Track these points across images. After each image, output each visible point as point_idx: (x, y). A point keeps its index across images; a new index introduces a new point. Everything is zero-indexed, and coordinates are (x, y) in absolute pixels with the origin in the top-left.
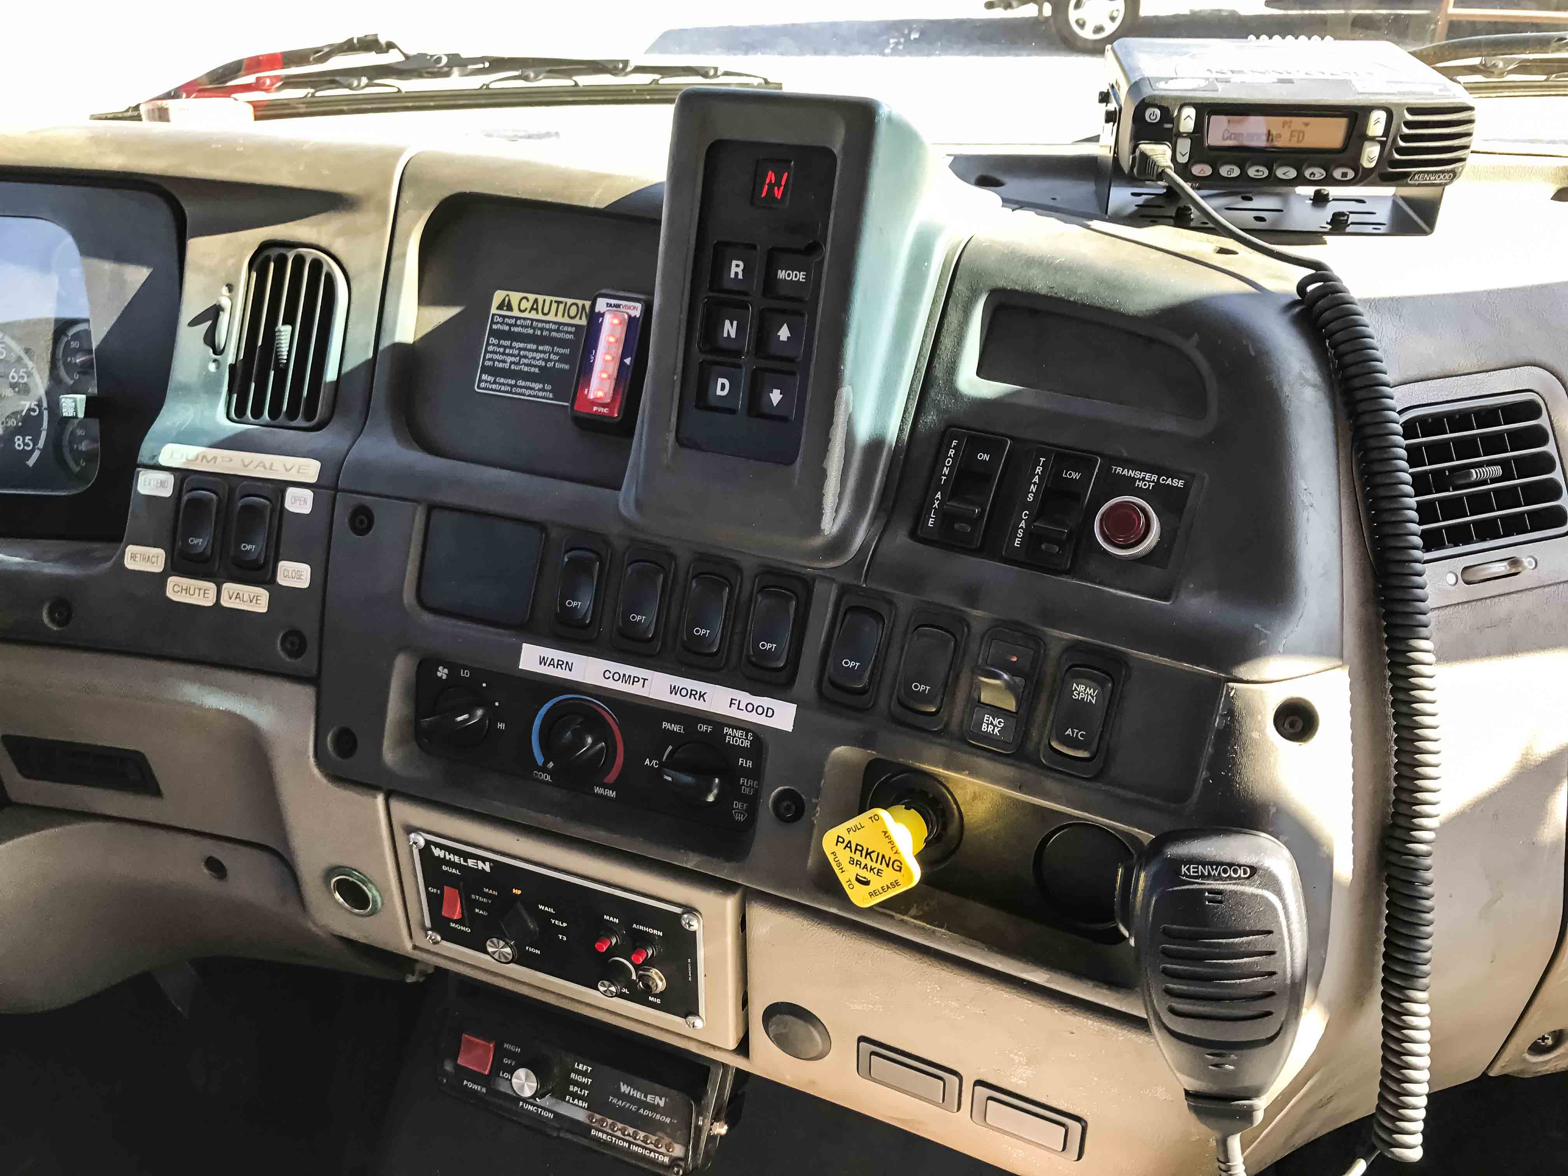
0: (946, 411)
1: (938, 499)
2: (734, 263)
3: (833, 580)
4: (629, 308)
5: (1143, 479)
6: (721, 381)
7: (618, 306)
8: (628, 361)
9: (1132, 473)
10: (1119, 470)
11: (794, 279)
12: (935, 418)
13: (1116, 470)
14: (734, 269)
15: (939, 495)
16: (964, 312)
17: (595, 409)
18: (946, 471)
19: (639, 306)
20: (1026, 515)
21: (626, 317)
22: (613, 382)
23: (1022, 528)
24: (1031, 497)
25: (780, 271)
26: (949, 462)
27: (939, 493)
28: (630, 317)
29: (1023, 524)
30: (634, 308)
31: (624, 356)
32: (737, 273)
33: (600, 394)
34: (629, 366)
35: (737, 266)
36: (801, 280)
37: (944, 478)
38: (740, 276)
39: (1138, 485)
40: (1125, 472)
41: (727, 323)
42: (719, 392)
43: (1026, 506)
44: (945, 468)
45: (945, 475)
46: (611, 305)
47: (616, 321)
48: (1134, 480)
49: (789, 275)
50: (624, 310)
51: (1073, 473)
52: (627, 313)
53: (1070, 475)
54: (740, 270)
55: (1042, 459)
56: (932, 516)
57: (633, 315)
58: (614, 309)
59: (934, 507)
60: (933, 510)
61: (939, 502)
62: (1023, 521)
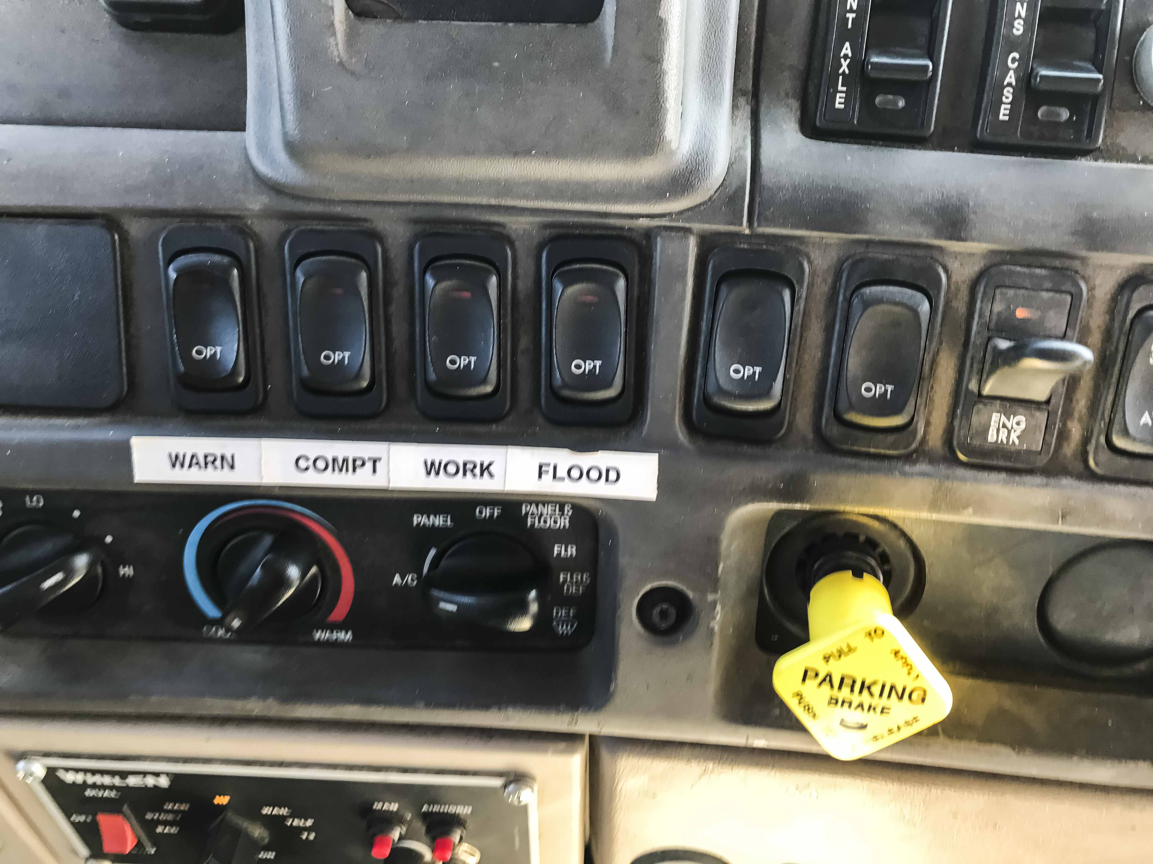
1: (846, 57)
3: (687, 231)
15: (847, 49)
18: (852, 3)
20: (1014, 60)
23: (1009, 85)
24: (1018, 28)
27: (847, 44)
29: (1011, 78)
37: (851, 16)
43: (1013, 43)
45: (851, 11)
56: (840, 88)
59: (841, 71)
60: (841, 77)
61: (848, 61)
62: (1011, 73)
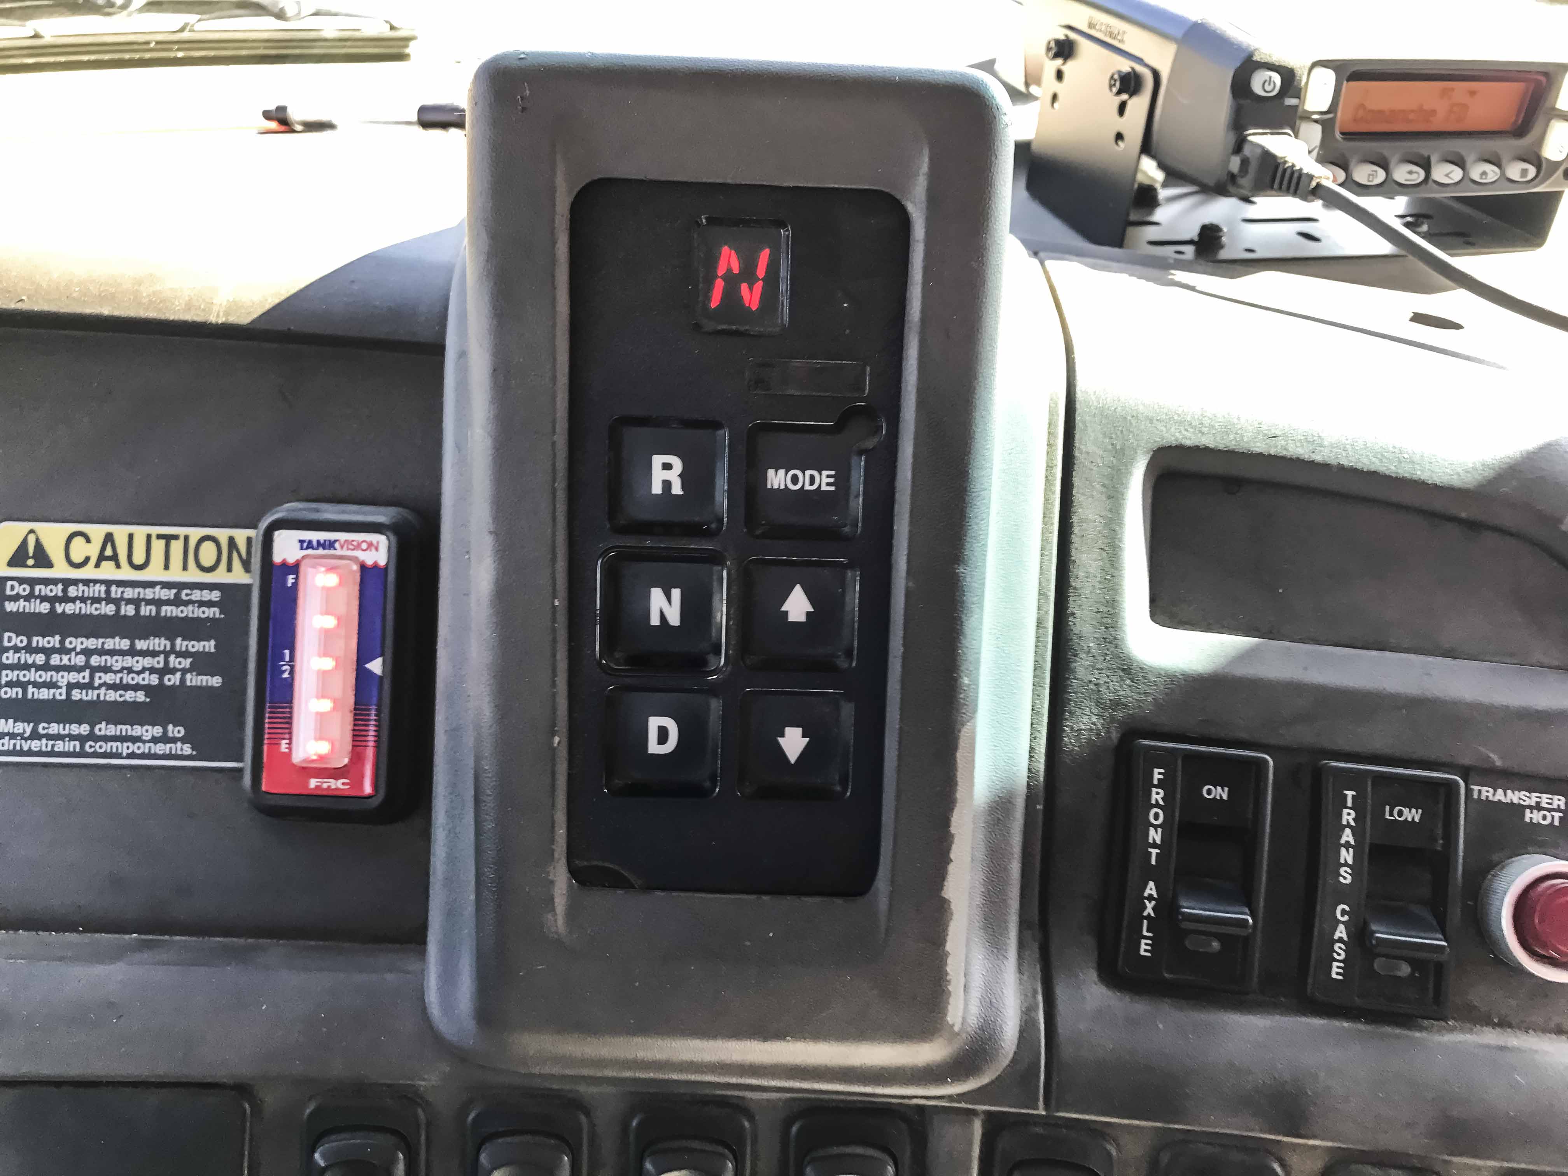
0: (1116, 704)
1: (1150, 898)
2: (658, 460)
3: (974, 1113)
4: (358, 547)
5: (1538, 807)
6: (655, 723)
7: (331, 545)
8: (376, 666)
9: (1514, 797)
10: (1487, 792)
11: (808, 487)
12: (1094, 719)
13: (1480, 791)
14: (658, 477)
15: (1151, 889)
16: (1109, 497)
17: (313, 783)
18: (1155, 836)
19: (381, 540)
20: (1344, 912)
21: (355, 567)
22: (350, 718)
23: (1340, 940)
24: (1346, 877)
25: (771, 472)
26: (1156, 817)
27: (1151, 884)
28: (363, 567)
29: (1341, 932)
30: (370, 545)
31: (363, 656)
32: (667, 485)
33: (323, 748)
34: (381, 678)
35: (667, 467)
36: (824, 488)
37: (1154, 851)
38: (677, 489)
39: (1531, 819)
40: (1500, 795)
41: (657, 596)
42: (654, 748)
43: (1342, 894)
44: (1152, 830)
45: (1154, 845)
46: (310, 542)
47: (331, 580)
48: (1519, 809)
49: (795, 480)
50: (345, 552)
51: (1406, 811)
52: (354, 559)
53: (1400, 814)
54: (674, 476)
55: (1350, 794)
56: (1145, 933)
57: (369, 562)
58: (321, 552)
59: (1145, 914)
60: (1145, 922)
61: (1154, 902)
62: (1341, 927)
